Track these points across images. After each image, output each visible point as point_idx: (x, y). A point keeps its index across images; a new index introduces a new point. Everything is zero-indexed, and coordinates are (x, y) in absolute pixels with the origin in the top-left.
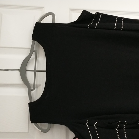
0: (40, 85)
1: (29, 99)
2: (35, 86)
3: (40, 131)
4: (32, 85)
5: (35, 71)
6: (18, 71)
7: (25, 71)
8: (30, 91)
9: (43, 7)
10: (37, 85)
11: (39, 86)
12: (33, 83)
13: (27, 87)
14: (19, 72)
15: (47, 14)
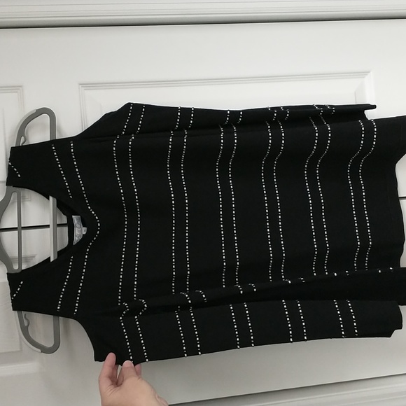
3: (40, 350)
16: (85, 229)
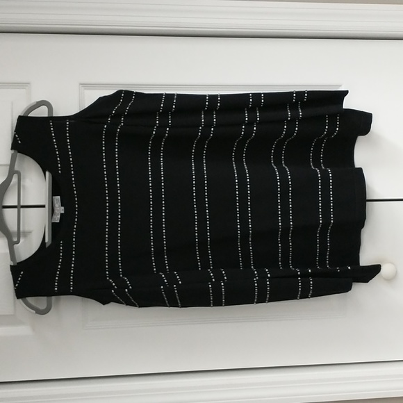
1: (12, 260)
2: (21, 234)
3: (34, 312)
4: (14, 233)
5: (19, 207)
8: (11, 245)
9: (28, 83)
10: (24, 232)
11: (29, 234)
15: (38, 103)
16: (63, 208)
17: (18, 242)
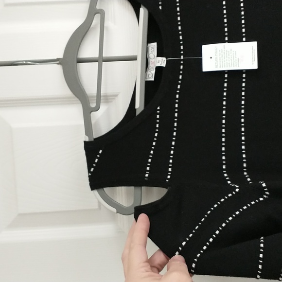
0: (116, 96)
2: (101, 98)
4: (92, 97)
5: (101, 60)
6: (58, 64)
7: (75, 61)
8: (88, 112)
10: (107, 95)
11: (114, 99)
12: (96, 93)
13: (79, 102)
14: (59, 66)
17: (97, 109)
